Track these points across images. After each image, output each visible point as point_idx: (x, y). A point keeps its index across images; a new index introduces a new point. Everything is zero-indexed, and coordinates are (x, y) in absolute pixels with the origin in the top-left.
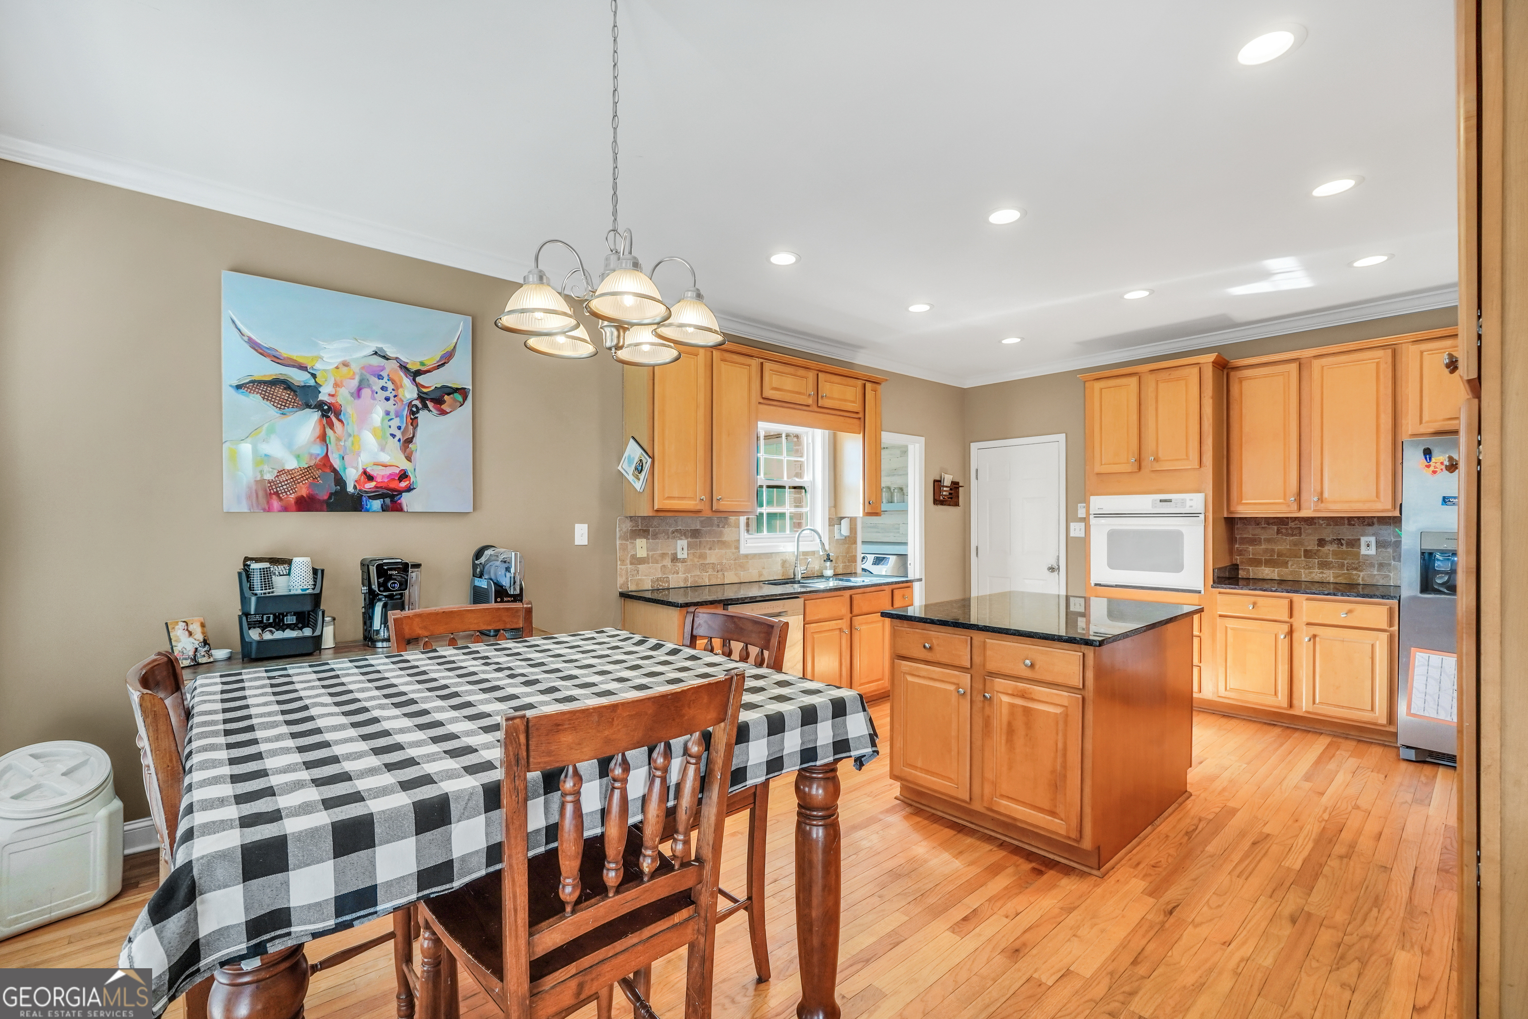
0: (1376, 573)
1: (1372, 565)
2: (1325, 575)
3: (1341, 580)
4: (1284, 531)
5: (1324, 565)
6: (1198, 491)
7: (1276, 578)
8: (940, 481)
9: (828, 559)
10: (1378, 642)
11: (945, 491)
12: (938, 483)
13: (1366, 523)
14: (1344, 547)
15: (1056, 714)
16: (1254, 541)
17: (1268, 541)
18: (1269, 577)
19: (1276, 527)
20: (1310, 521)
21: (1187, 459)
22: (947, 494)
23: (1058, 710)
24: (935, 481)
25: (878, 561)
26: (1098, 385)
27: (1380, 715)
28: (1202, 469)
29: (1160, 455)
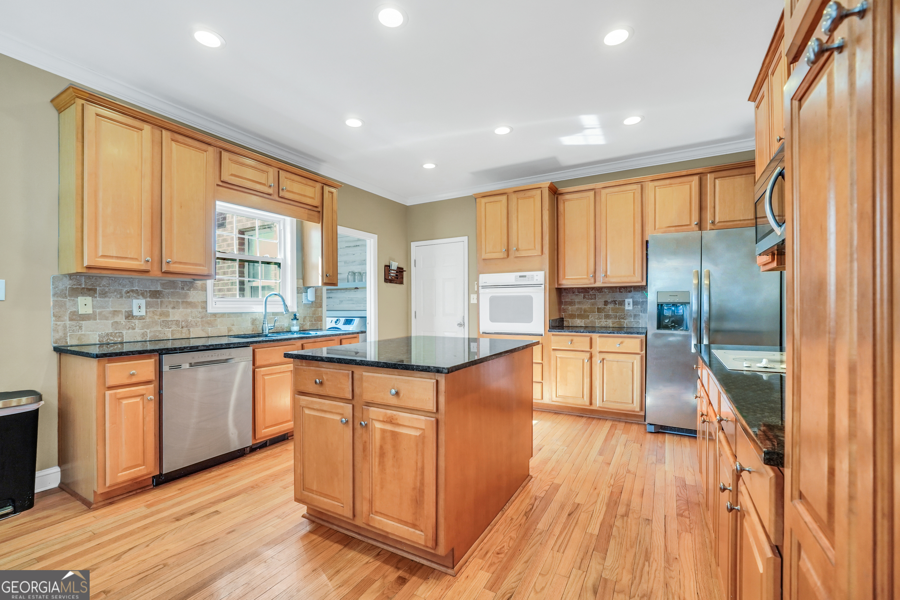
0: (633, 320)
1: (631, 316)
2: (608, 323)
3: (616, 325)
4: (587, 296)
5: (607, 317)
6: (541, 270)
7: (583, 325)
8: (389, 266)
9: (295, 318)
10: (635, 361)
11: (393, 273)
12: (388, 267)
13: (627, 291)
14: (617, 305)
15: (416, 436)
16: (572, 303)
17: (579, 303)
18: (579, 325)
19: (583, 294)
20: (600, 289)
21: (535, 248)
22: (395, 275)
23: (417, 433)
24: (386, 266)
25: (348, 322)
26: (484, 200)
27: (636, 406)
28: (543, 256)
29: (520, 247)
